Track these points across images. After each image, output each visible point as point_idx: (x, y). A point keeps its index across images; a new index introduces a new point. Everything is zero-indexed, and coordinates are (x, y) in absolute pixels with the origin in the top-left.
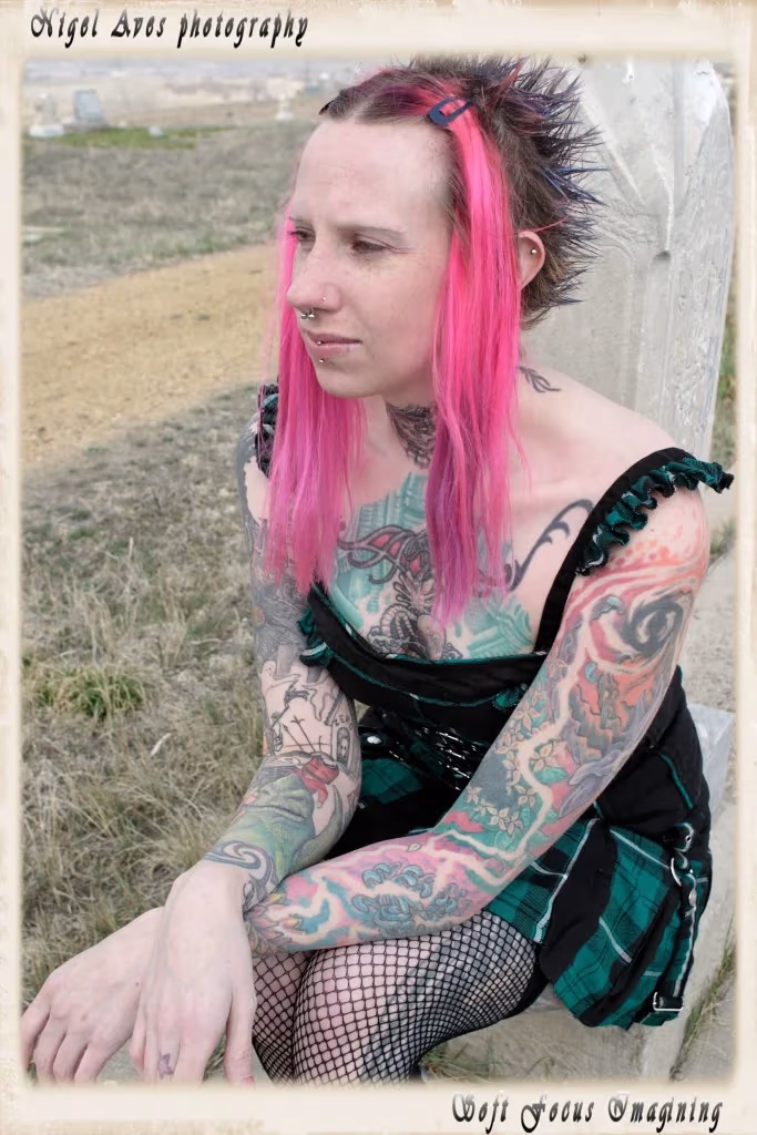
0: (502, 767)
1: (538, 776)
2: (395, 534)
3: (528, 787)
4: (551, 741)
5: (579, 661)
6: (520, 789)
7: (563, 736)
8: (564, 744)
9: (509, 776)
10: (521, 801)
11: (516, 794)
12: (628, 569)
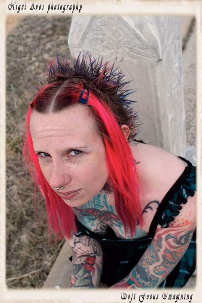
0: (145, 272)
1: (157, 274)
2: (94, 210)
3: (154, 276)
4: (159, 266)
5: (163, 249)
6: (151, 277)
7: (162, 264)
8: (163, 266)
9: (148, 274)
10: (153, 279)
11: (151, 278)
12: (175, 227)
